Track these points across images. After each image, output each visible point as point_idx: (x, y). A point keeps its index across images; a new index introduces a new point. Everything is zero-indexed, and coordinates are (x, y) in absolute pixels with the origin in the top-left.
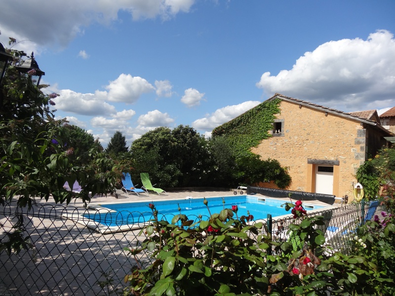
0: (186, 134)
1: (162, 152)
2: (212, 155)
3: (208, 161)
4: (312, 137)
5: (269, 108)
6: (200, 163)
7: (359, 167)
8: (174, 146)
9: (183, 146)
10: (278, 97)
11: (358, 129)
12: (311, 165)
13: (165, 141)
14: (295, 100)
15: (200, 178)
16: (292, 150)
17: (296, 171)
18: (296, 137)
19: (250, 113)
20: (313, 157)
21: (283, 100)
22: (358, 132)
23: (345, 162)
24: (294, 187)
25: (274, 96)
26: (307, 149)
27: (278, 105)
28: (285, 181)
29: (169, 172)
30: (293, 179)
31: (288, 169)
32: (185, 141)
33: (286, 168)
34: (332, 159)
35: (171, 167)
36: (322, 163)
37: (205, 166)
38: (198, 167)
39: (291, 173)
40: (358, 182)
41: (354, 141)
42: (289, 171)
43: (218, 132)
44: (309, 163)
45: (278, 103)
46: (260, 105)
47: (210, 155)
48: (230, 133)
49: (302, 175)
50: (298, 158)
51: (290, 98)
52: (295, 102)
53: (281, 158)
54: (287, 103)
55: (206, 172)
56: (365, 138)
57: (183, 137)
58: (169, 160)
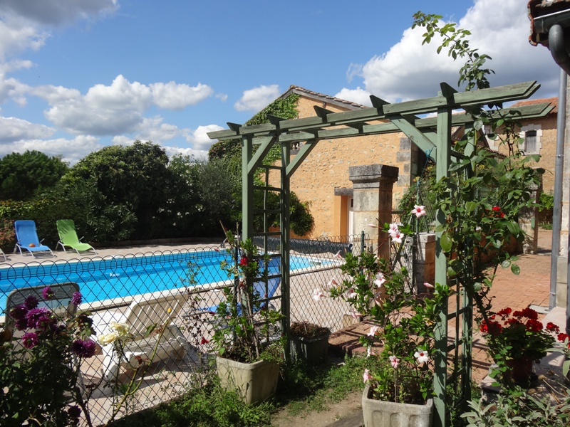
2: (195, 188)
3: (185, 197)
4: (340, 153)
5: (282, 109)
6: (171, 201)
7: (402, 198)
9: (136, 174)
10: (294, 91)
11: (401, 137)
12: (340, 197)
13: (102, 168)
14: (316, 95)
15: (174, 224)
16: (314, 176)
17: (319, 208)
18: (319, 155)
19: (258, 119)
20: (341, 185)
21: (301, 96)
22: (401, 142)
24: (318, 232)
25: (289, 90)
26: (333, 172)
27: (295, 104)
28: (303, 224)
29: (113, 217)
30: (317, 221)
31: (309, 205)
33: (307, 203)
35: (119, 209)
37: (180, 206)
38: (170, 207)
39: (313, 211)
41: (396, 156)
42: (310, 209)
43: (217, 151)
44: (336, 194)
45: (294, 101)
46: (270, 106)
47: (190, 188)
48: (233, 153)
49: (328, 213)
50: (322, 188)
51: (309, 93)
52: (317, 98)
53: (300, 188)
54: (307, 100)
55: (183, 213)
56: (410, 151)
57: (137, 160)
58: (118, 197)
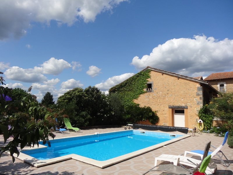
0: (93, 92)
1: (78, 103)
2: (110, 105)
3: (107, 108)
4: (170, 92)
5: (144, 75)
6: (102, 110)
7: (199, 110)
8: (86, 99)
9: (91, 99)
10: (149, 68)
11: (197, 86)
12: (171, 109)
13: (80, 97)
14: (159, 70)
15: (103, 120)
16: (159, 101)
17: (162, 113)
18: (161, 93)
19: (132, 78)
20: (172, 105)
21: (152, 70)
22: (198, 88)
23: (191, 107)
24: (161, 123)
25: (147, 68)
26: (168, 99)
27: (149, 73)
28: (155, 120)
29: (83, 117)
30: (160, 118)
31: (157, 112)
32: (93, 96)
33: (156, 111)
34: (183, 105)
35: (84, 113)
36: (178, 108)
37: (106, 112)
38: (102, 112)
39: (159, 115)
40: (200, 119)
41: (196, 94)
42: (157, 114)
43: (113, 90)
44: (169, 108)
45: (149, 72)
46: (138, 73)
47: (108, 105)
48: (120, 91)
49: (166, 116)
50: (163, 105)
51: (156, 69)
52: (159, 71)
53: (152, 105)
54: (155, 72)
55: (107, 115)
56: (202, 92)
57: (91, 94)
58: (83, 109)
